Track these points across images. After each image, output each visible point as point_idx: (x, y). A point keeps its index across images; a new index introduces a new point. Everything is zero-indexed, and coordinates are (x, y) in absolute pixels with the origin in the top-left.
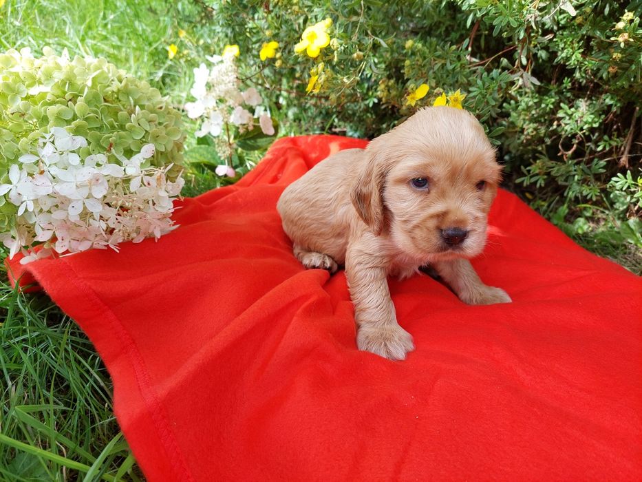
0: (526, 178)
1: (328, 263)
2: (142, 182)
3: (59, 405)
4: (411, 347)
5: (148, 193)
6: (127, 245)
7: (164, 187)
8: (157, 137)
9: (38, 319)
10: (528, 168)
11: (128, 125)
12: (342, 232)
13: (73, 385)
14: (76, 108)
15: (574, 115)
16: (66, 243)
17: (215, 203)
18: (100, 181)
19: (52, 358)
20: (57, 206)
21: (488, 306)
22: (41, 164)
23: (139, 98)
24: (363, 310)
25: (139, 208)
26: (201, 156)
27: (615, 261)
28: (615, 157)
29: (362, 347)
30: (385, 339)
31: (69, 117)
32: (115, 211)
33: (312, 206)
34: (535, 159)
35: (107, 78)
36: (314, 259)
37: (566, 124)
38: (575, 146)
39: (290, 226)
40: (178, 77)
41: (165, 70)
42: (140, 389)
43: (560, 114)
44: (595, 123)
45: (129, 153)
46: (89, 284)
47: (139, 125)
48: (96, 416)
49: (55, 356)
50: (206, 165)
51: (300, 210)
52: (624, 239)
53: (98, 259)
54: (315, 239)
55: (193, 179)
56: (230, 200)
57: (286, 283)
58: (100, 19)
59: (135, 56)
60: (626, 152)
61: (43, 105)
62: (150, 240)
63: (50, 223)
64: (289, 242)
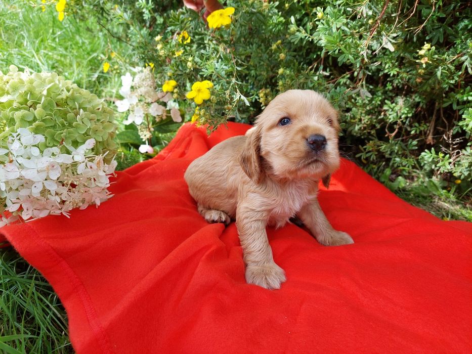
0: (363, 154)
1: (224, 218)
2: (86, 165)
3: (27, 334)
4: (284, 279)
5: (91, 173)
6: (75, 211)
7: (102, 169)
8: (96, 131)
9: (9, 269)
10: (365, 147)
11: (74, 124)
12: (232, 194)
13: (37, 318)
14: (36, 112)
15: (395, 108)
16: (30, 212)
17: (140, 173)
18: (55, 167)
19: (20, 298)
20: (23, 185)
21: (337, 247)
22: (11, 155)
23: (82, 103)
24: (249, 253)
25: (84, 185)
26: (128, 137)
27: (424, 208)
28: (423, 137)
29: (249, 280)
30: (265, 274)
31: (31, 119)
32: (67, 189)
33: (211, 176)
34: (369, 140)
35: (58, 88)
36: (213, 215)
37: (390, 115)
38: (397, 130)
39: (195, 191)
40: (110, 78)
41: (100, 73)
42: (88, 320)
43: (385, 108)
44: (409, 113)
45: (76, 144)
46: (48, 242)
47: (83, 123)
48: (55, 340)
49: (23, 296)
50: (132, 144)
51: (202, 179)
52: (430, 191)
53: (54, 222)
54: (214, 200)
55: (123, 156)
56: (150, 171)
57: (193, 237)
58: (50, 34)
59: (77, 62)
60: (431, 134)
61: (11, 110)
62: (92, 206)
63: (18, 199)
64: (194, 203)
